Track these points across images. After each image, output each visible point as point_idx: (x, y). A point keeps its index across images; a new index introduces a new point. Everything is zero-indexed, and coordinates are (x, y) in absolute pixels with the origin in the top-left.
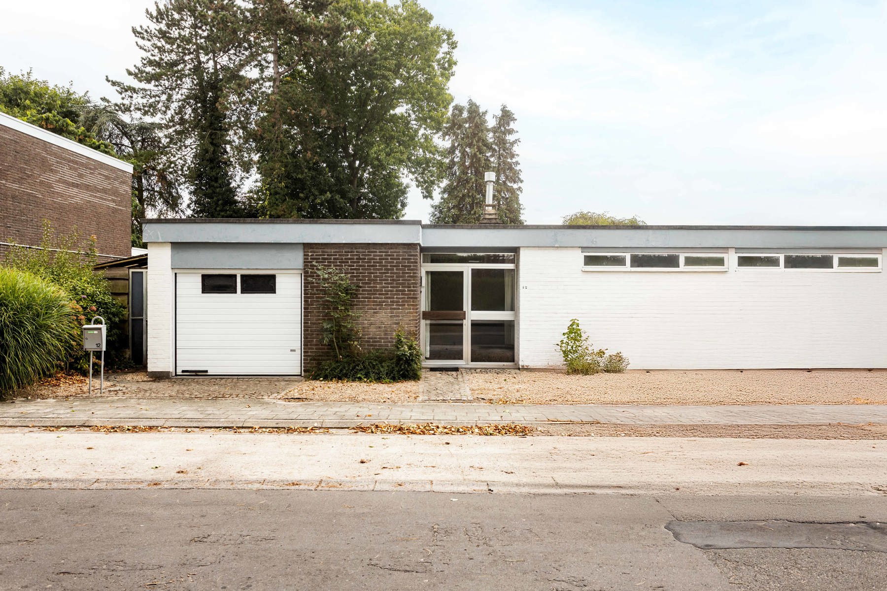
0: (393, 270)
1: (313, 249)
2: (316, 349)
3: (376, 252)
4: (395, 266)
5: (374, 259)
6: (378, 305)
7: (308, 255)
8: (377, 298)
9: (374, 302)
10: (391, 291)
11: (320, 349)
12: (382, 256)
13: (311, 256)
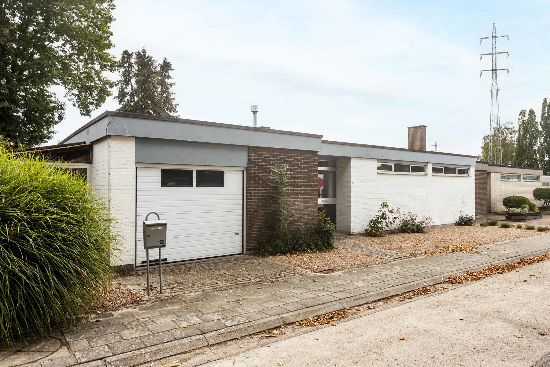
0: (305, 169)
1: (255, 151)
2: (257, 231)
3: (295, 156)
4: (305, 167)
5: (293, 161)
6: (296, 195)
7: (251, 156)
8: (296, 190)
9: (295, 193)
10: (304, 185)
11: (259, 231)
12: (298, 159)
13: (254, 156)
